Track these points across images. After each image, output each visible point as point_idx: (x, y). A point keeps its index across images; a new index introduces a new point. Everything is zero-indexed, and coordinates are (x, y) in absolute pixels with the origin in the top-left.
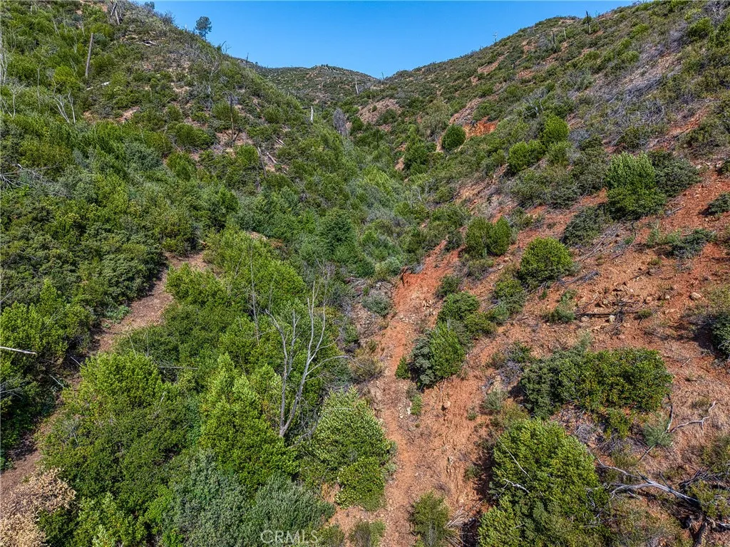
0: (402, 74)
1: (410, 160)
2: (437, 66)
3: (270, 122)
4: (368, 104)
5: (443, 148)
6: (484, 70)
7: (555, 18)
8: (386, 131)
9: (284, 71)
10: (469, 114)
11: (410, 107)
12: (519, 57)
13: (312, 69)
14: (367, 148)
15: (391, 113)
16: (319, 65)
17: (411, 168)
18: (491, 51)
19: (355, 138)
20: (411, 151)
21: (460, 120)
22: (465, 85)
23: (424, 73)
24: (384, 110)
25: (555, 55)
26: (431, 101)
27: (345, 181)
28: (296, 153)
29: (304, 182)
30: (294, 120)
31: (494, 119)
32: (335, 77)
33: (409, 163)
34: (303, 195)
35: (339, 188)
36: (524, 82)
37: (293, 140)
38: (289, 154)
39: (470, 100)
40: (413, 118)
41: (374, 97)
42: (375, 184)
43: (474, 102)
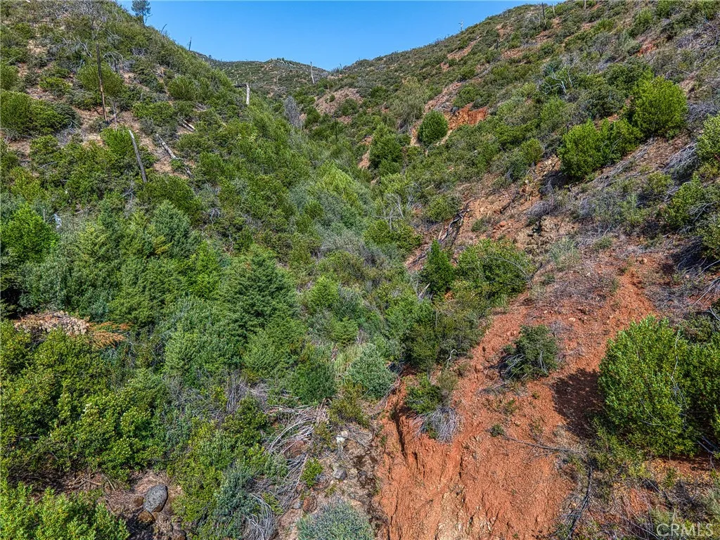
0: (361, 64)
1: (378, 157)
2: (399, 55)
3: (175, 99)
4: (324, 94)
5: (419, 140)
6: (457, 56)
7: (524, 6)
8: (346, 123)
9: (238, 65)
10: (447, 101)
11: (372, 97)
13: (268, 62)
14: (324, 142)
15: (351, 103)
16: (275, 58)
17: (380, 166)
18: (458, 39)
19: (310, 131)
20: (379, 145)
21: (437, 107)
22: (434, 72)
23: (386, 62)
24: (343, 100)
25: (546, 32)
26: (397, 90)
27: (289, 185)
28: (209, 143)
29: (219, 189)
30: (218, 98)
31: (482, 105)
32: (291, 71)
33: (377, 160)
34: (212, 211)
35: (277, 198)
36: (512, 62)
37: (210, 124)
38: (198, 145)
39: (446, 85)
40: (376, 109)
41: (332, 86)
42: (334, 190)
43: (451, 87)
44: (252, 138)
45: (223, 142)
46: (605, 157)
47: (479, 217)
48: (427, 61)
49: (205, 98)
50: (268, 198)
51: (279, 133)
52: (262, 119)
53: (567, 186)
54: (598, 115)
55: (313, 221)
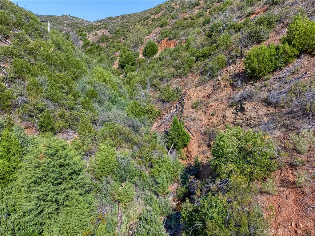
0: (109, 18)
1: (123, 63)
2: (127, 16)
4: (92, 32)
5: (144, 55)
6: (156, 17)
8: (104, 46)
10: (155, 36)
11: (116, 34)
12: (173, 11)
13: (62, 16)
14: (93, 55)
15: (106, 36)
17: (125, 67)
18: (154, 9)
19: (85, 49)
20: (124, 57)
21: (150, 39)
22: (145, 23)
23: (121, 18)
24: (102, 35)
25: (198, 7)
26: (128, 31)
27: (75, 79)
28: (20, 52)
29: (27, 83)
30: (29, 26)
31: (173, 39)
32: (74, 21)
33: (122, 64)
34: (20, 99)
35: (68, 87)
36: (185, 19)
37: (22, 41)
38: (12, 53)
39: (153, 29)
40: (118, 40)
41: (95, 28)
42: (103, 81)
43: (156, 30)
44: (51, 50)
45: (31, 52)
46: (276, 66)
47: (195, 100)
48: (141, 18)
49: (19, 25)
50: (62, 88)
51: (68, 48)
52: (57, 40)
53: (251, 83)
54: (255, 42)
55: (92, 101)
